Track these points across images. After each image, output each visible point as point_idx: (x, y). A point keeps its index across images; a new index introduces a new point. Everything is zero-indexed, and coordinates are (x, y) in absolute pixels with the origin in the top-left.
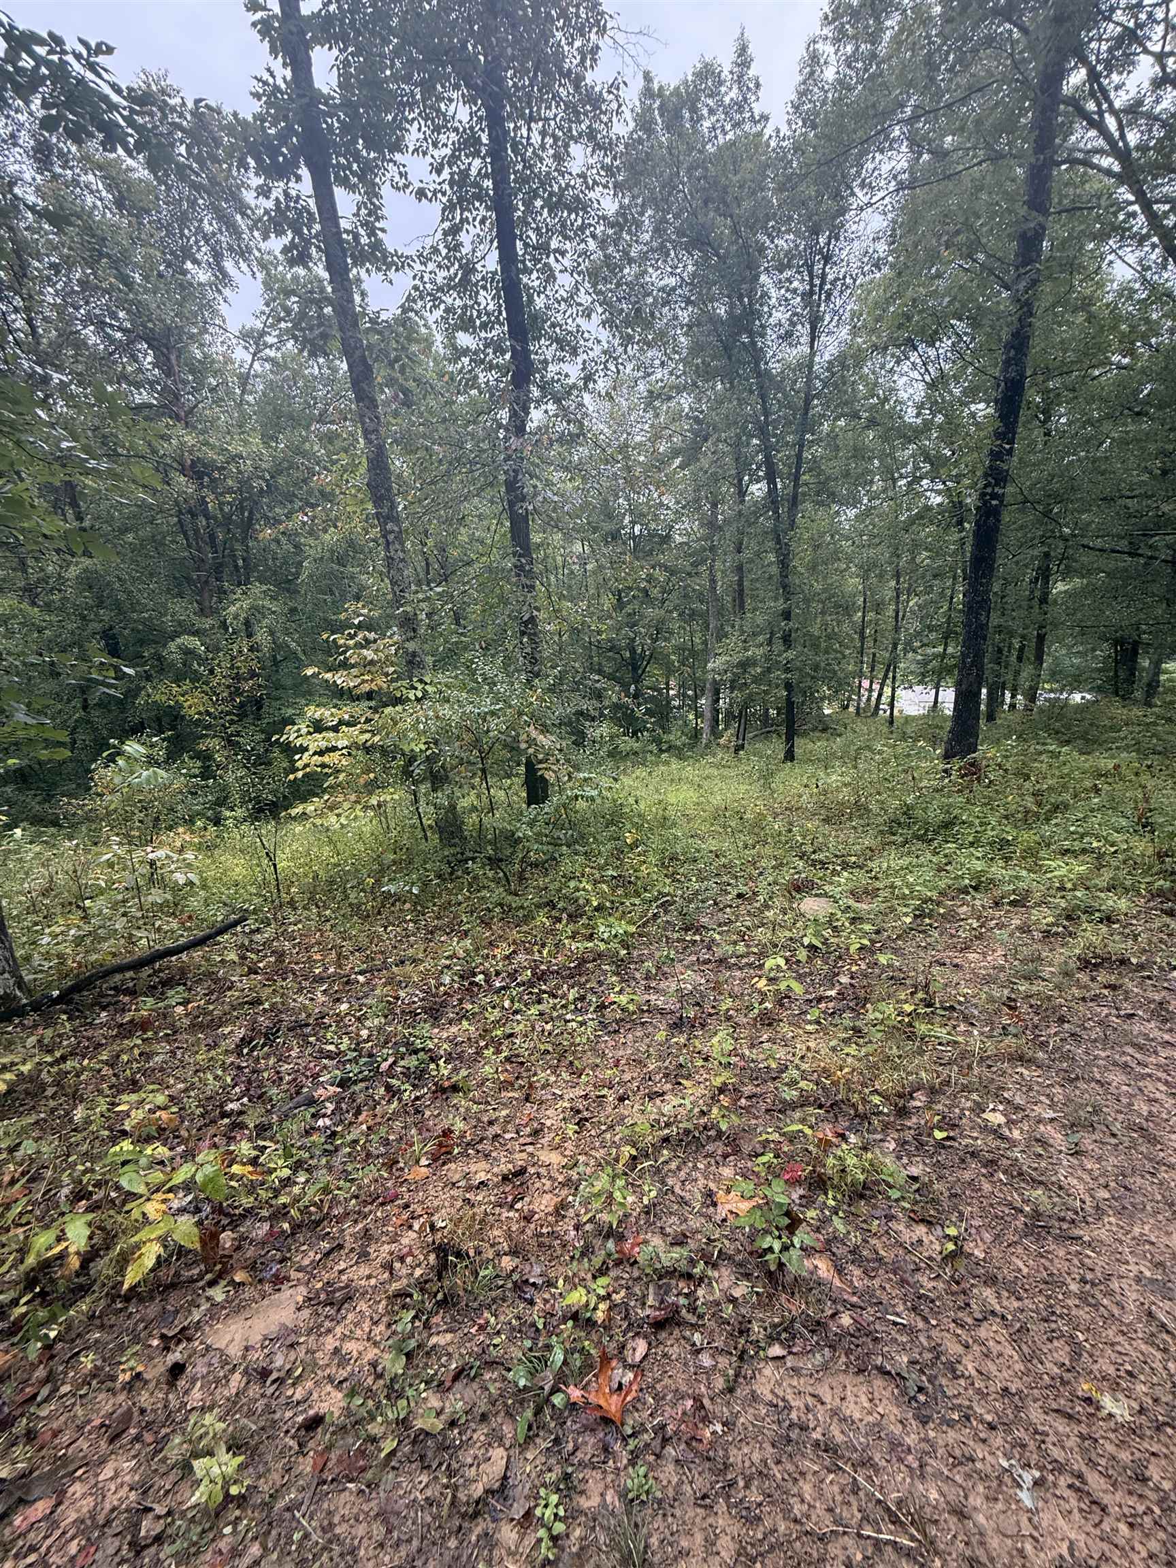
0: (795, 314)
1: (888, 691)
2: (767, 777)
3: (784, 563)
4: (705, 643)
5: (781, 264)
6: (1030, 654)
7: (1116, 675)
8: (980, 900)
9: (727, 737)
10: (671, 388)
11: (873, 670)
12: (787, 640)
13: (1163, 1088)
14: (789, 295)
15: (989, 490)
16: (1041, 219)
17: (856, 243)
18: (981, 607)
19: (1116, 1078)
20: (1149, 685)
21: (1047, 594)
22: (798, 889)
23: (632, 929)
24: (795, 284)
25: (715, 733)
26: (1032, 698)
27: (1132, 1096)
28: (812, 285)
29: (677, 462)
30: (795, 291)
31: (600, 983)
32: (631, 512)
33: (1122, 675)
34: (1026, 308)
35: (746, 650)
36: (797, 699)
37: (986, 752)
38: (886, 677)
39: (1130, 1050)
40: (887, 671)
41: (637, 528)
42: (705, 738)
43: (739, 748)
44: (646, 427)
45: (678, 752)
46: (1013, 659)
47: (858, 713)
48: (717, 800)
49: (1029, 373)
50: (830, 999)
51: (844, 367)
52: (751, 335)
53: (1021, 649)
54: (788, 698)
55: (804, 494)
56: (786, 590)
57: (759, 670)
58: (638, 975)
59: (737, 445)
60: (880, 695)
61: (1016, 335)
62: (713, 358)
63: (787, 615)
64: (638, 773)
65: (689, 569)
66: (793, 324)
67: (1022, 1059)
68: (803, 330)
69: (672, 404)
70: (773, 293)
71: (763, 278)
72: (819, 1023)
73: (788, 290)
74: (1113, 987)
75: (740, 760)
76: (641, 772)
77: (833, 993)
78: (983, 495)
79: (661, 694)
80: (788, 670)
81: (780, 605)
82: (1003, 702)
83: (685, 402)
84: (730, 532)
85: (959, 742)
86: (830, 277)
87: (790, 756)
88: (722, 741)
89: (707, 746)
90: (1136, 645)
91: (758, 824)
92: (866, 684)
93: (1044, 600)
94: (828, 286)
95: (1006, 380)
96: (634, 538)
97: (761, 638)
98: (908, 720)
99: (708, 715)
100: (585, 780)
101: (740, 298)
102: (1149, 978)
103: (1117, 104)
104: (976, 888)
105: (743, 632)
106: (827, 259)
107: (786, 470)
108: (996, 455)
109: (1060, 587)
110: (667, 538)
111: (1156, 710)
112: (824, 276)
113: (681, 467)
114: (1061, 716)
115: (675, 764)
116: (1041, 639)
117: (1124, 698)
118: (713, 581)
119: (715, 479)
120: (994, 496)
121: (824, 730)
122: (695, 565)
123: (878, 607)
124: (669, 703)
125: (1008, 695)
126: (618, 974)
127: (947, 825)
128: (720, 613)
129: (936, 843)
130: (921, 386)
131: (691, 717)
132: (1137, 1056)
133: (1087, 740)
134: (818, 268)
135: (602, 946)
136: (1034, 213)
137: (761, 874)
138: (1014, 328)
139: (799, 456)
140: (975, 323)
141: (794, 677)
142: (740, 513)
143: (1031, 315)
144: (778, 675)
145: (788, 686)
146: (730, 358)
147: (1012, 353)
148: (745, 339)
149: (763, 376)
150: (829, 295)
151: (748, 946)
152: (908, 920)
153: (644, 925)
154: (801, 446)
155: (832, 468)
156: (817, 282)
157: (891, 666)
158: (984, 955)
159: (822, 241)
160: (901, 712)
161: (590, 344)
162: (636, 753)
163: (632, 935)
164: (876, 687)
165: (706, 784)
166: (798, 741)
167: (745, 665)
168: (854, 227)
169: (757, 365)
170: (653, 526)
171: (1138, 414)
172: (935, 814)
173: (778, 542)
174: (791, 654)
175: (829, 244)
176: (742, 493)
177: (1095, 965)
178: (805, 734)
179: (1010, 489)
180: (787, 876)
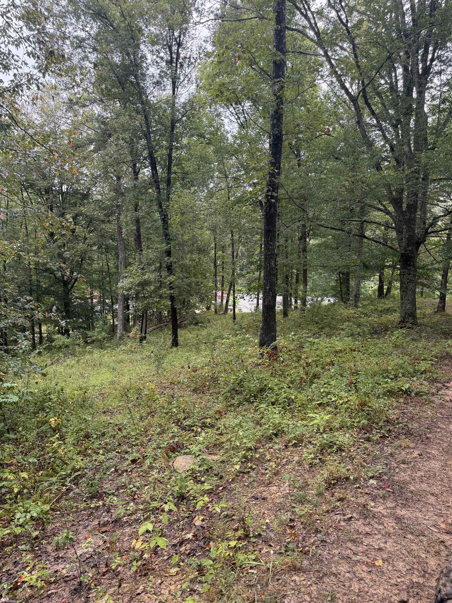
0: (162, 71)
1: (231, 298)
2: (159, 360)
3: (165, 220)
4: (117, 267)
5: (153, 41)
6: (301, 277)
7: (341, 291)
8: (278, 444)
9: (135, 331)
10: (86, 100)
11: (223, 286)
12: (170, 269)
13: (365, 568)
14: (158, 59)
15: (270, 193)
16: (282, 57)
17: (195, 40)
18: (271, 258)
19: (343, 568)
20: (355, 296)
21: (305, 247)
22: (173, 450)
23: (47, 507)
24: (162, 54)
25: (127, 329)
26: (304, 302)
27: (351, 579)
28: (172, 58)
29: (92, 147)
30: (162, 58)
31: (16, 564)
32: (60, 176)
33: (344, 290)
34: (280, 100)
35: (143, 274)
36: (178, 306)
37: (280, 341)
38: (230, 290)
39: (349, 545)
40: (231, 286)
41: (64, 188)
42: (119, 331)
43: (142, 339)
44: (69, 121)
45: (100, 344)
46: (294, 280)
47: (216, 312)
48: (125, 381)
49: (284, 133)
50: (189, 541)
51: (192, 108)
52: (136, 77)
53: (297, 275)
54: (172, 305)
55: (174, 179)
56: (167, 237)
57: (152, 288)
58: (49, 548)
59: (131, 143)
60: (227, 301)
61: (276, 112)
62: (113, 87)
63: (169, 253)
64: (68, 361)
65: (102, 218)
66: (161, 76)
67: (294, 569)
68: (168, 83)
69: (86, 109)
70: (149, 56)
71: (142, 47)
72: (178, 565)
73: (157, 57)
74: (341, 500)
75: (143, 347)
76: (71, 361)
77: (190, 536)
78: (267, 196)
79: (87, 302)
80: (171, 288)
81: (164, 247)
82: (291, 304)
83: (97, 109)
84: (129, 196)
85: (267, 335)
86: (182, 55)
87: (175, 343)
88: (131, 334)
89: (121, 338)
90: (348, 274)
91: (151, 398)
92: (219, 294)
93: (304, 250)
94: (181, 60)
95: (274, 135)
96: (62, 193)
97: (153, 267)
98: (244, 316)
99: (120, 316)
100: (9, 388)
101: (128, 54)
102: (359, 488)
103: (313, 10)
104: (276, 435)
105: (141, 263)
106: (179, 45)
107: (163, 162)
108: (272, 175)
109: (312, 242)
110: (86, 196)
111: (360, 309)
112: (178, 54)
113: (95, 151)
114: (317, 314)
115: (97, 354)
116: (305, 271)
117: (345, 302)
118: (120, 228)
119: (118, 162)
120: (272, 197)
121: (196, 324)
122: (107, 215)
123: (223, 248)
124: (92, 308)
125: (293, 300)
126: (32, 551)
127: (262, 390)
128: (126, 249)
129: (255, 404)
130: (236, 125)
131: (109, 317)
132: (353, 548)
133: (331, 328)
134: (174, 48)
135: (18, 531)
136: (279, 53)
137: (149, 440)
138: (274, 109)
139: (170, 156)
140: (255, 102)
141: (175, 292)
142: (135, 186)
143: (282, 104)
144: (165, 291)
145: (172, 298)
146: (123, 89)
147: (275, 121)
148: (132, 78)
149: (145, 103)
150: (182, 66)
151: (137, 504)
152: (238, 467)
153: (58, 501)
154: (171, 150)
155: (189, 166)
156: (174, 56)
157: (232, 285)
158: (279, 486)
159: (176, 34)
160: (240, 310)
161: (19, 64)
162: (67, 346)
163: (47, 513)
164: (225, 295)
165: (118, 366)
166: (180, 332)
167: (144, 284)
168: (194, 32)
169: (141, 97)
170: (74, 186)
171: (337, 158)
172: (254, 385)
173: (161, 207)
174: (172, 278)
175: (180, 37)
176: (136, 173)
177: (334, 484)
178: (185, 327)
179: (281, 191)
180: (166, 441)
